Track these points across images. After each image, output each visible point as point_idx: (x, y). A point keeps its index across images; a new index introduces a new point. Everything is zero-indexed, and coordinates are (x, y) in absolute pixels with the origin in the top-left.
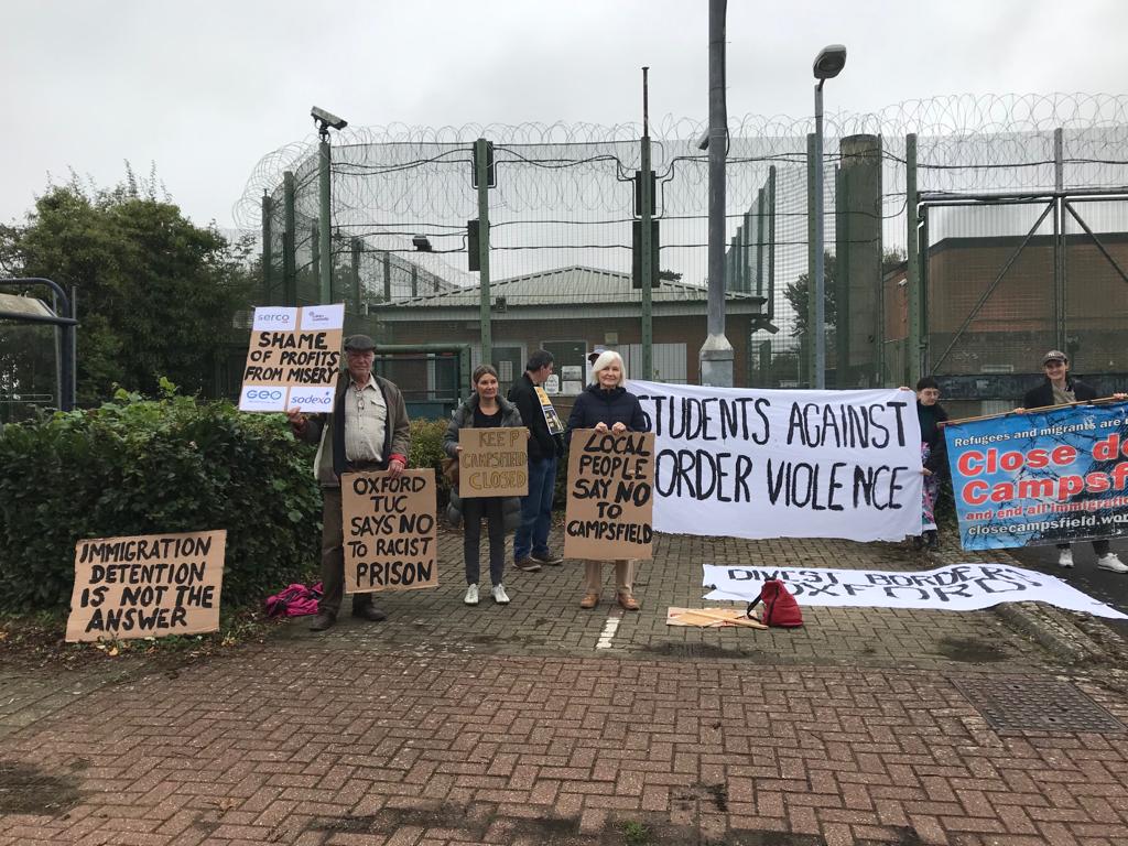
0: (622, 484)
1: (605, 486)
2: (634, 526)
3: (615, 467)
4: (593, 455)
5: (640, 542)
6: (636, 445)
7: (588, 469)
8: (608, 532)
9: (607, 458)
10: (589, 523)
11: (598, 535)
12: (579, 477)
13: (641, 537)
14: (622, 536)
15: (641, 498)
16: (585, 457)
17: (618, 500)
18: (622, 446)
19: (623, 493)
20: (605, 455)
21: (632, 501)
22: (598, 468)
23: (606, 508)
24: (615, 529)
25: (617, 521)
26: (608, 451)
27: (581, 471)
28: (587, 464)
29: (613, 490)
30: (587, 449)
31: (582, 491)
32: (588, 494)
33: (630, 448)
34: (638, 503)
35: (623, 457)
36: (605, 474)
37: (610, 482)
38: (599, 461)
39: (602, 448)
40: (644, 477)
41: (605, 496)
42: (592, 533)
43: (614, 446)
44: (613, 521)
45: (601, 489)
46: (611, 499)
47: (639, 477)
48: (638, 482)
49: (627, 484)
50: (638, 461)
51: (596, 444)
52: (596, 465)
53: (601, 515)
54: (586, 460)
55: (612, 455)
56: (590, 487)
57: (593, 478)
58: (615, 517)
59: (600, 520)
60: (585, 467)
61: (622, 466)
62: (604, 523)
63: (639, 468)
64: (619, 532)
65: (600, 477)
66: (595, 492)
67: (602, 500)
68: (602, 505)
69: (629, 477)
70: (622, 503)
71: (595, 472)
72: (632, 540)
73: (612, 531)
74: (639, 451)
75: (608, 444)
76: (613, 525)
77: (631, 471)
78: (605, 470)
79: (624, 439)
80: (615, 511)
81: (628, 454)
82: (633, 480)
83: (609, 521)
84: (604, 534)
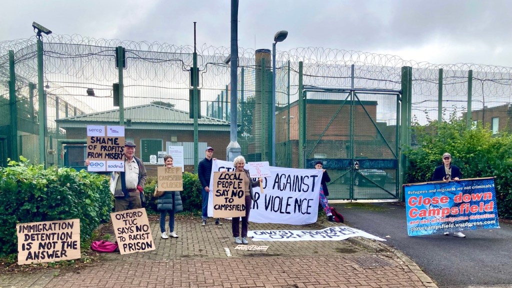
0: (233, 191)
1: (227, 192)
2: (238, 205)
3: (230, 185)
4: (222, 181)
5: (241, 210)
6: (237, 177)
7: (220, 186)
8: (229, 208)
9: (227, 182)
10: (222, 205)
11: (226, 209)
12: (218, 189)
13: (241, 209)
14: (234, 209)
15: (240, 195)
16: (219, 182)
17: (232, 196)
18: (232, 177)
19: (234, 194)
20: (226, 180)
21: (237, 196)
22: (224, 186)
23: (228, 200)
24: (232, 207)
25: (232, 204)
26: (227, 179)
27: (218, 187)
28: (220, 184)
29: (230, 193)
30: (220, 179)
31: (219, 194)
32: (221, 195)
33: (235, 178)
34: (239, 197)
35: (233, 181)
36: (227, 187)
37: (229, 190)
38: (224, 183)
39: (225, 178)
40: (241, 188)
41: (227, 195)
42: (223, 208)
43: (230, 177)
44: (230, 204)
45: (226, 193)
46: (229, 196)
47: (239, 188)
48: (239, 190)
49: (235, 191)
50: (239, 182)
51: (223, 177)
52: (223, 184)
53: (226, 202)
54: (220, 183)
55: (229, 181)
56: (221, 192)
57: (222, 189)
58: (231, 202)
59: (226, 204)
60: (219, 186)
61: (233, 184)
62: (228, 205)
63: (239, 185)
64: (233, 208)
65: (225, 188)
66: (223, 194)
67: (226, 197)
68: (226, 199)
69: (236, 188)
70: (234, 197)
71: (223, 187)
72: (238, 210)
73: (231, 208)
74: (239, 179)
75: (227, 177)
76: (231, 205)
77: (236, 186)
78: (227, 186)
79: (233, 174)
80: (231, 200)
81: (235, 180)
82: (237, 189)
83: (229, 204)
84: (228, 209)
